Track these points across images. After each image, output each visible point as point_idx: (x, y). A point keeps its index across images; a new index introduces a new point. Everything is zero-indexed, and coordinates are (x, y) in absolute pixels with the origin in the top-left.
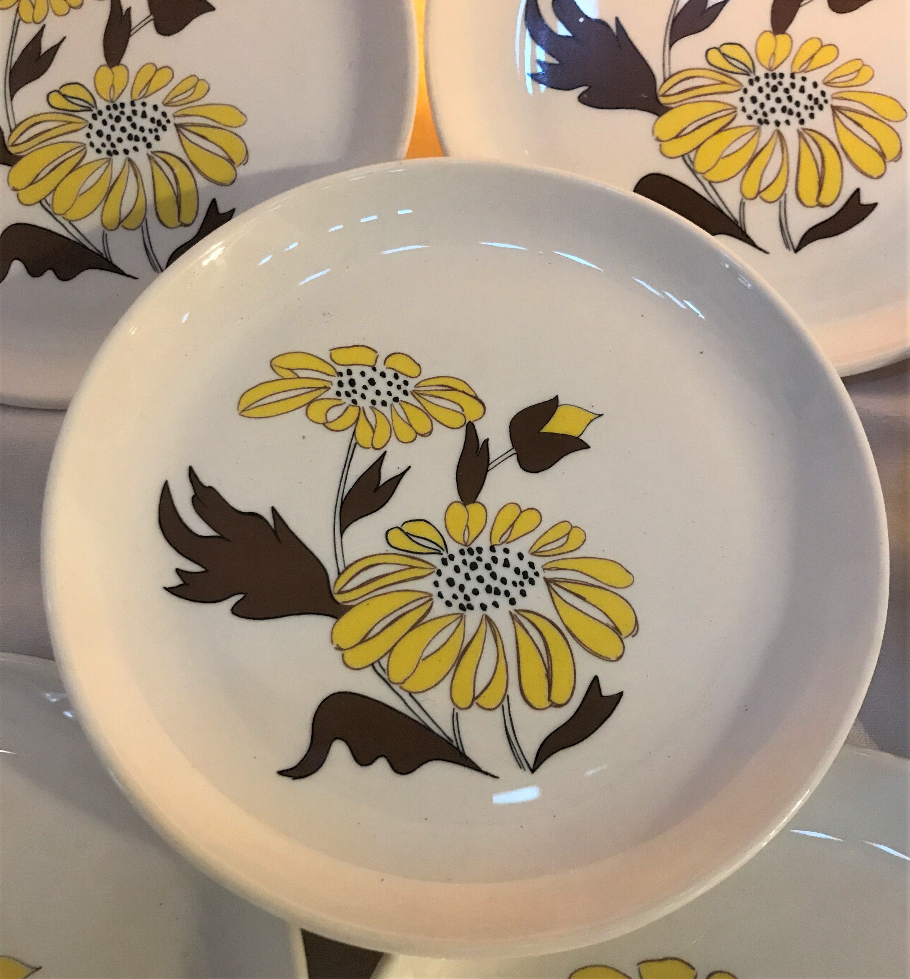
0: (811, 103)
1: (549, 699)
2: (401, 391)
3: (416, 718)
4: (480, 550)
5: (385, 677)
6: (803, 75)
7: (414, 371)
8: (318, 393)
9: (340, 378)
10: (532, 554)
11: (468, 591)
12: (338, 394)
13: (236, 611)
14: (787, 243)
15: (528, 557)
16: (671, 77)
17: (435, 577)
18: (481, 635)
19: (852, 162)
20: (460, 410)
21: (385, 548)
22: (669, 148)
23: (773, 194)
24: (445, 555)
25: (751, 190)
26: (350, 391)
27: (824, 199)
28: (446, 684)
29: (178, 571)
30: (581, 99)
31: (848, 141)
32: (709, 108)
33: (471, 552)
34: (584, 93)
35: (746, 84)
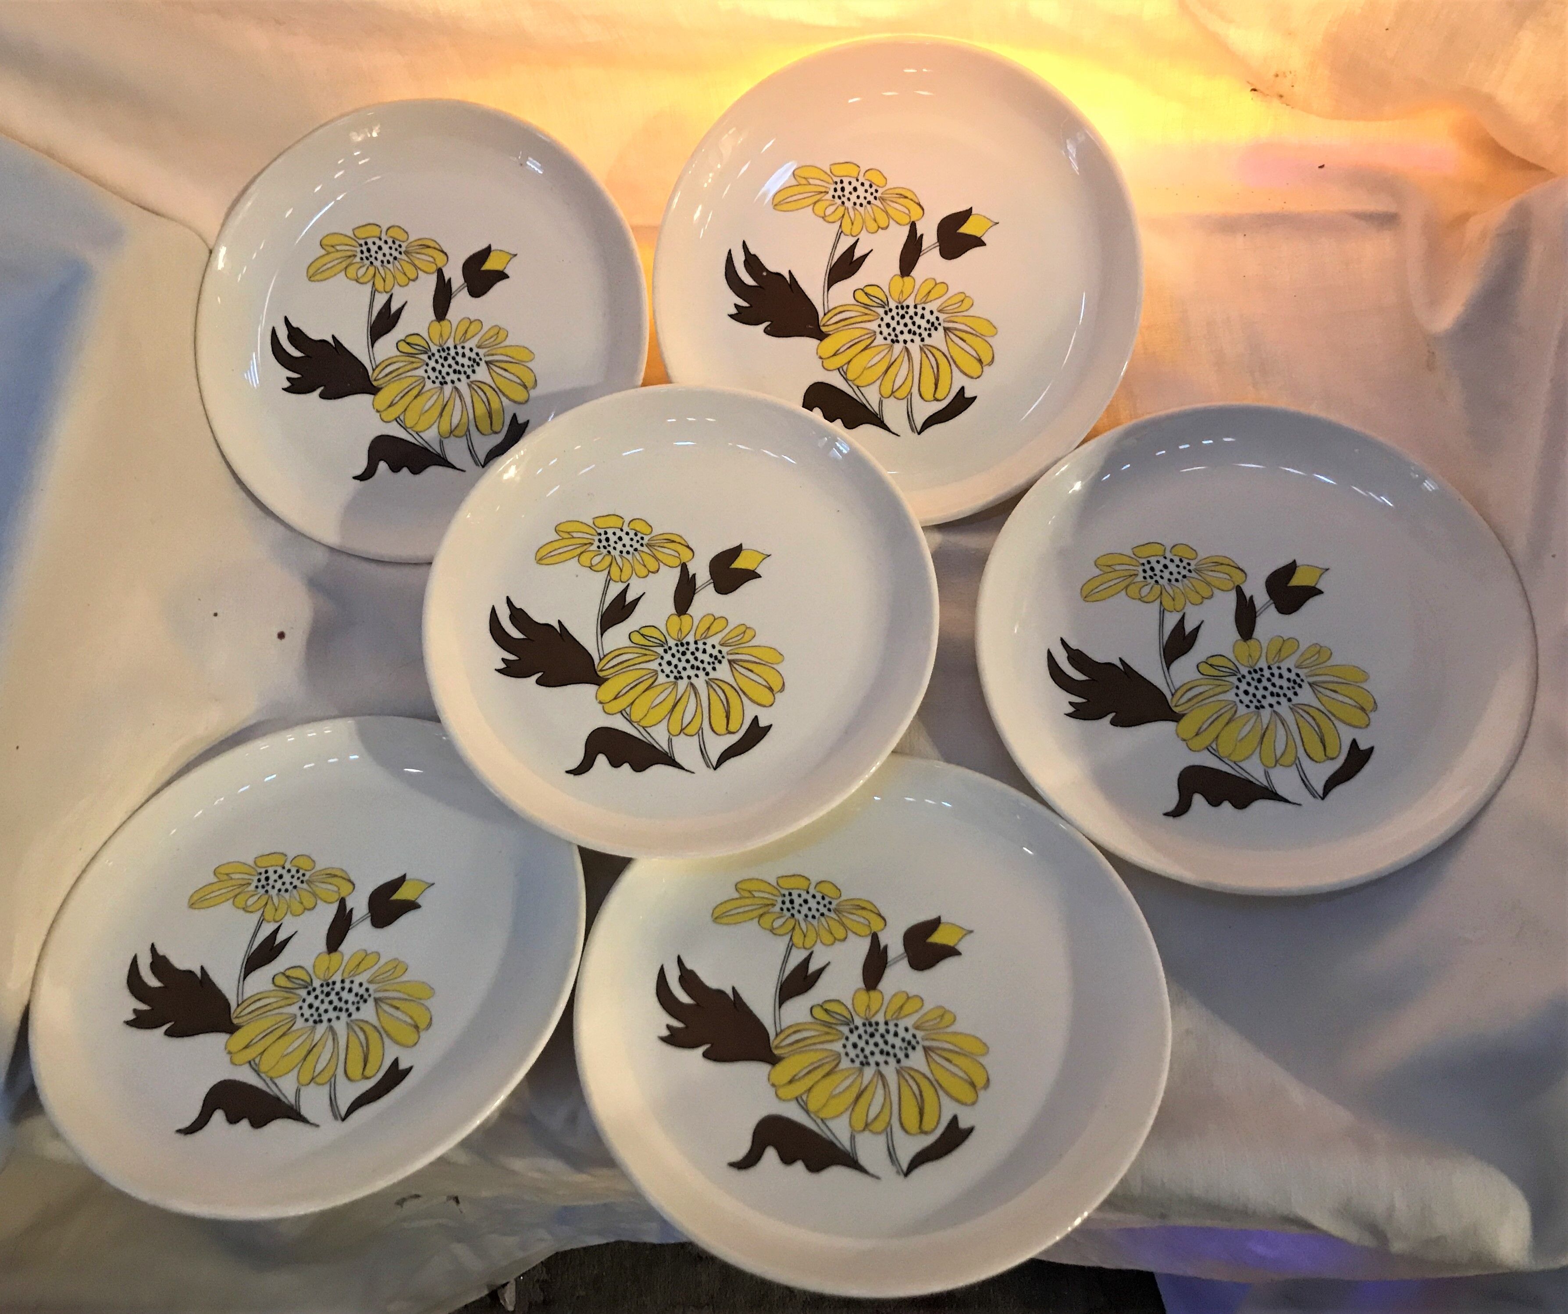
0: (929, 326)
1: (727, 729)
2: (639, 544)
3: (645, 740)
4: (688, 643)
5: (628, 718)
6: (923, 305)
7: (648, 530)
8: (585, 547)
9: (599, 537)
10: (721, 645)
11: (680, 668)
12: (599, 547)
13: (539, 682)
14: (913, 428)
15: (718, 647)
16: (829, 311)
17: (659, 660)
18: (687, 694)
19: (957, 366)
20: (677, 555)
21: (628, 643)
22: (829, 364)
23: (902, 393)
24: (666, 647)
25: (887, 391)
26: (606, 545)
27: (938, 396)
28: (665, 722)
29: (503, 660)
30: (767, 331)
31: (956, 353)
32: (857, 333)
33: (682, 645)
34: (768, 326)
35: (882, 314)
